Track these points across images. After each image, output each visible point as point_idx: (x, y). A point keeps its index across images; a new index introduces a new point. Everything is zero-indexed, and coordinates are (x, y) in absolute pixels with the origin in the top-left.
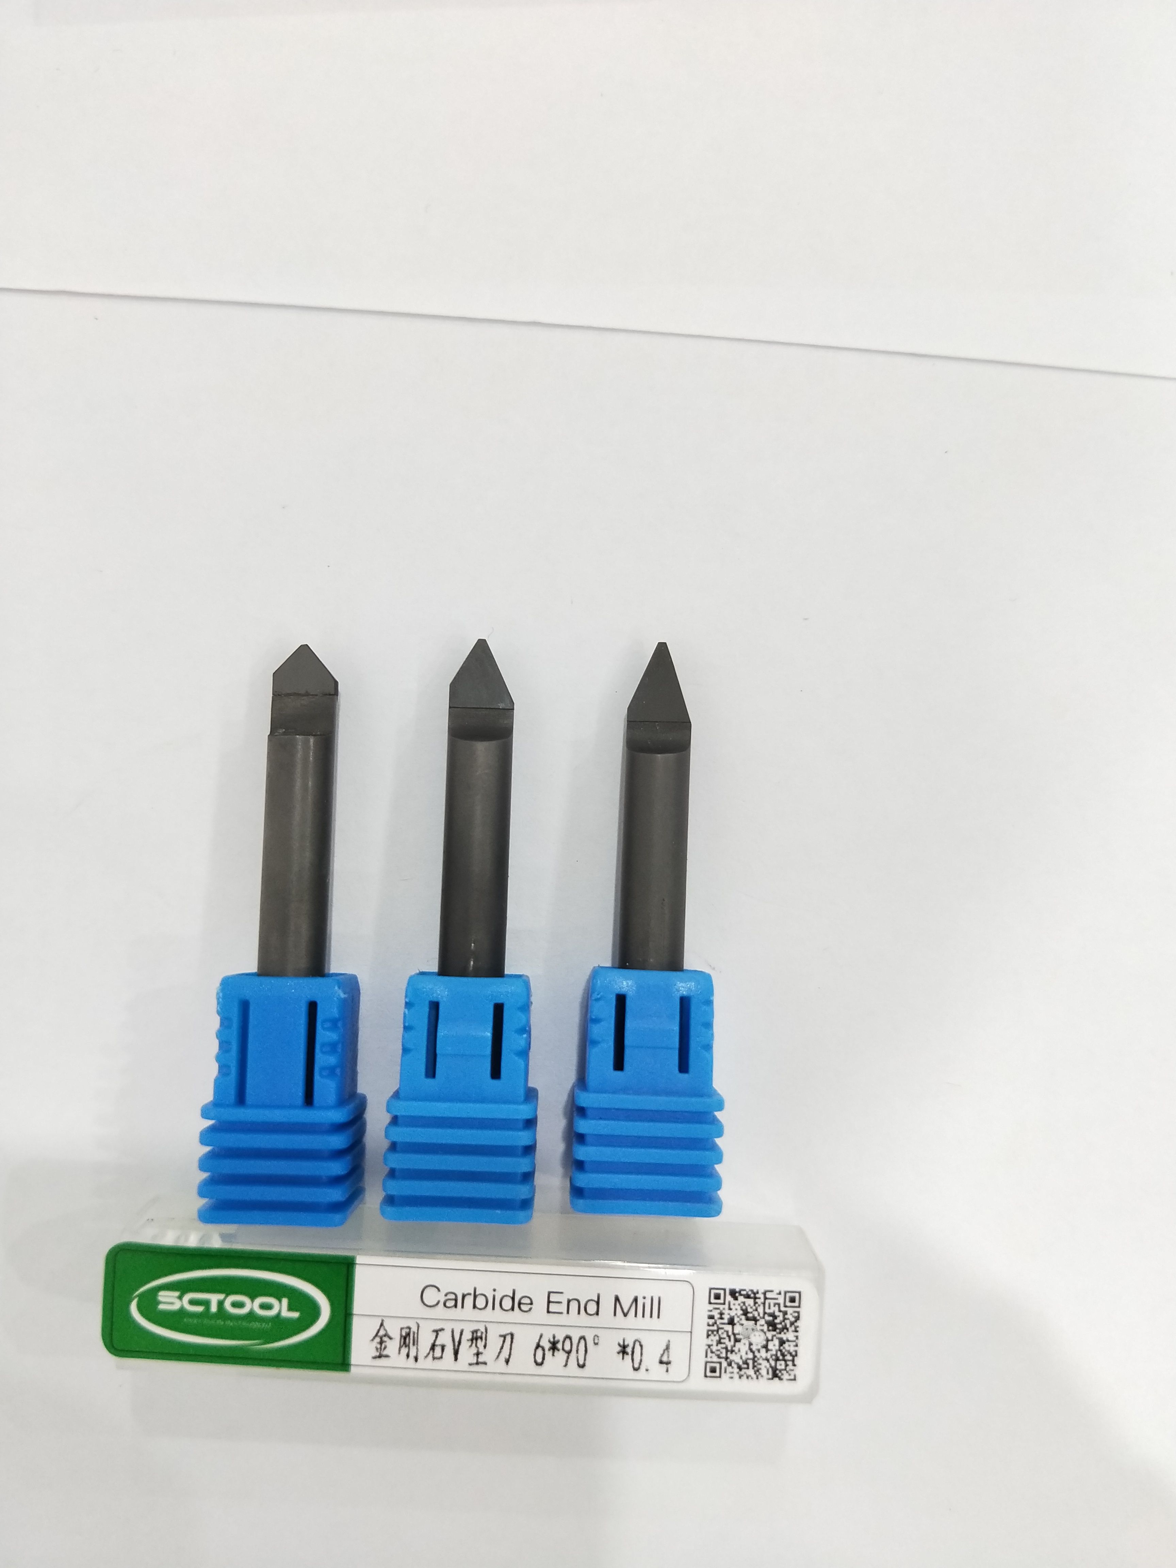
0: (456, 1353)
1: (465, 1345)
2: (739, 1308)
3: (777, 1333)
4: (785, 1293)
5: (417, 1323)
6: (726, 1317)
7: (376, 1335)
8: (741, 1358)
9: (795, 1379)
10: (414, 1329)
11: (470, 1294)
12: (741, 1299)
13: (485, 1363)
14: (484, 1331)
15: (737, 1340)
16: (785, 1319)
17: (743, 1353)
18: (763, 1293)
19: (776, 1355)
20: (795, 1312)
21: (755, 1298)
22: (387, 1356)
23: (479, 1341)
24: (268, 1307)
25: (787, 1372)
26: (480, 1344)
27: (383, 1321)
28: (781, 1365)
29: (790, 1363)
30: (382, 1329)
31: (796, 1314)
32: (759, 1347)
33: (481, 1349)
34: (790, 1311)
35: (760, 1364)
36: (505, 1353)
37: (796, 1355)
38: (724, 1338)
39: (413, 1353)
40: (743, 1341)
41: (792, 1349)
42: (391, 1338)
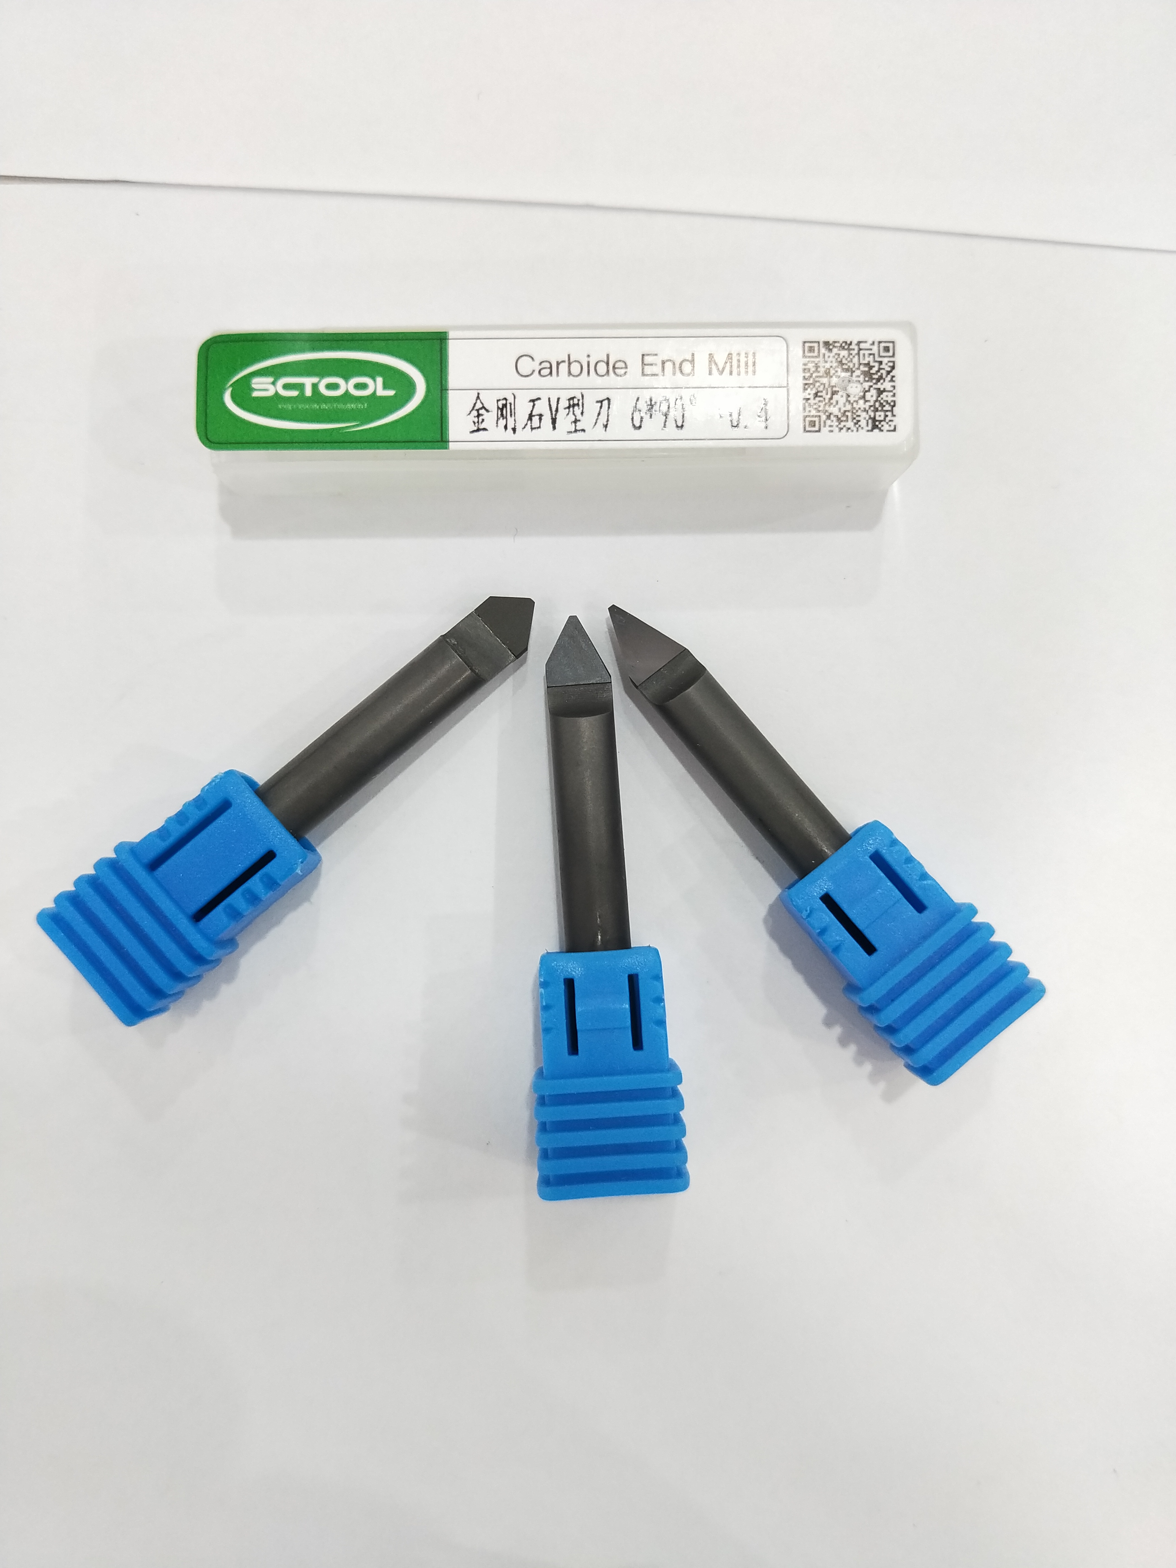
0: (554, 421)
1: (562, 413)
2: (834, 360)
3: (874, 384)
4: (880, 342)
5: (513, 394)
6: (822, 370)
7: (473, 409)
8: (840, 409)
9: (894, 430)
10: (511, 399)
11: (564, 361)
12: (835, 351)
13: (583, 430)
14: (580, 398)
15: (834, 393)
16: (880, 369)
17: (841, 404)
18: (856, 344)
19: (874, 406)
20: (889, 362)
21: (849, 349)
22: (485, 429)
23: (576, 408)
24: (363, 386)
25: (887, 423)
26: (577, 411)
27: (478, 394)
28: (880, 416)
29: (889, 414)
30: (478, 401)
31: (891, 364)
32: (856, 399)
33: (579, 417)
34: (885, 360)
35: (859, 416)
36: (603, 419)
37: (894, 406)
38: (822, 392)
39: (510, 425)
40: (840, 393)
41: (890, 399)
42: (487, 411)
